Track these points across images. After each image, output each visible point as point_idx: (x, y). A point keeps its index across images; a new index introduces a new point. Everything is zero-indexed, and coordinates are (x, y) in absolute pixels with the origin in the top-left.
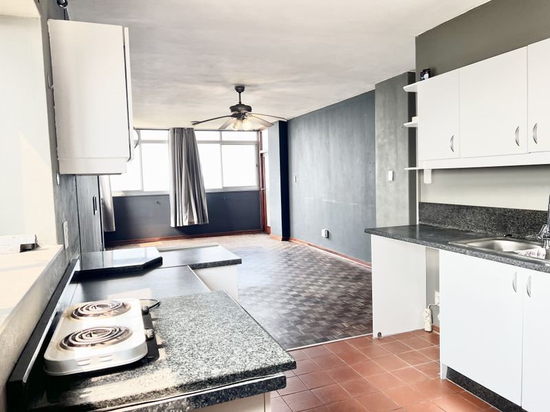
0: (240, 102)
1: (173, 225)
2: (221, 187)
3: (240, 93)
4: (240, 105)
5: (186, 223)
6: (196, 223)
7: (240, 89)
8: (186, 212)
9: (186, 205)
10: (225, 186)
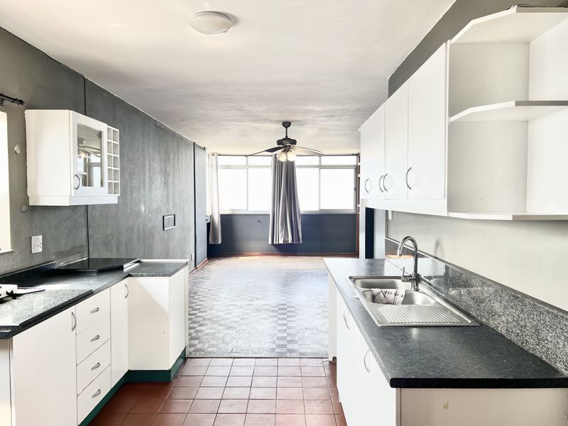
0: (287, 136)
1: (270, 243)
2: (317, 209)
3: (286, 128)
4: (287, 139)
5: (281, 242)
6: (290, 242)
7: (287, 124)
8: (282, 231)
9: (282, 224)
10: (321, 208)
